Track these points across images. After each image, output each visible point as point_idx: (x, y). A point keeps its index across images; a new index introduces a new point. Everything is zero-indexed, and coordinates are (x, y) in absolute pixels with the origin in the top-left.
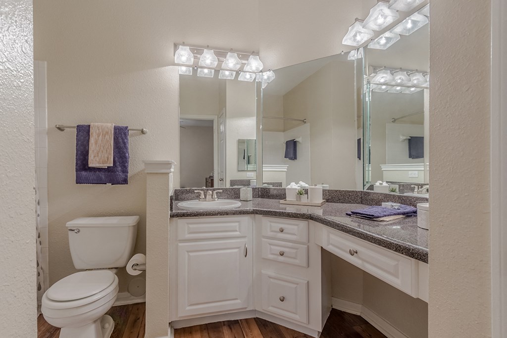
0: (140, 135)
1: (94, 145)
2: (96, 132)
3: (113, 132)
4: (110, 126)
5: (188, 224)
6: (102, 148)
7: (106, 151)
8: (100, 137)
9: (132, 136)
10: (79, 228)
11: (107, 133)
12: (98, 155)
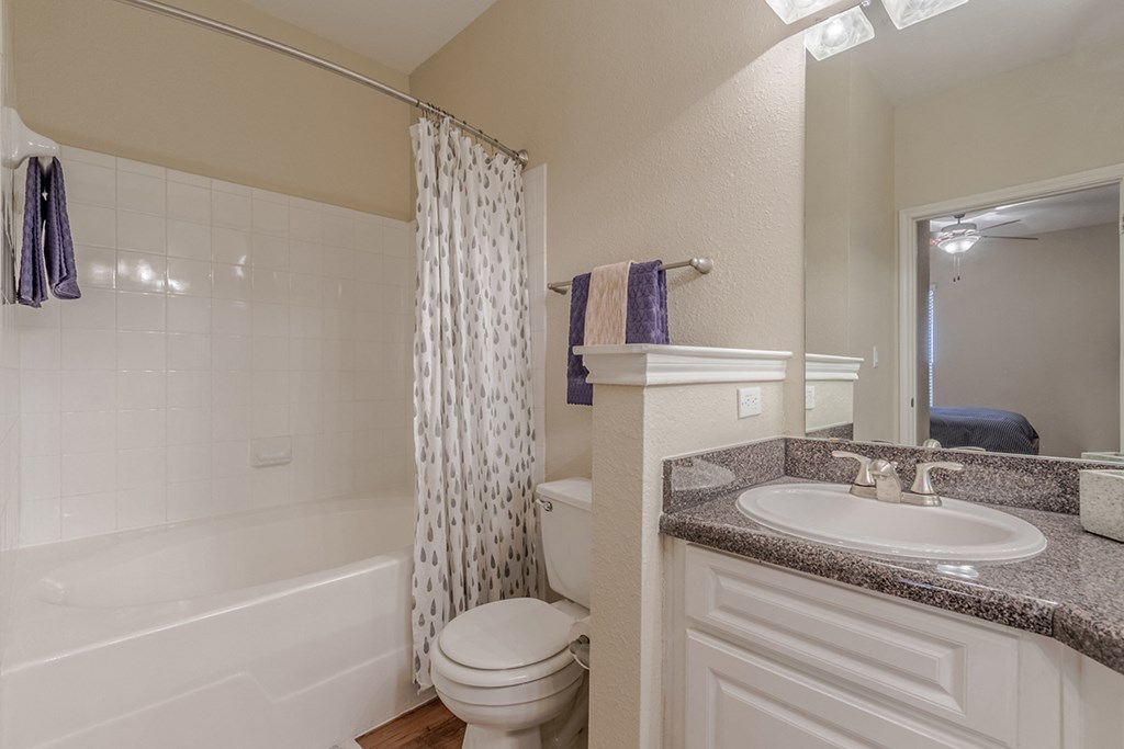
0: (695, 278)
1: (593, 318)
2: (597, 287)
3: (627, 281)
4: (624, 267)
5: (718, 572)
6: (607, 322)
7: (614, 328)
8: (605, 295)
9: (677, 283)
10: (552, 502)
11: (616, 284)
12: (600, 339)
